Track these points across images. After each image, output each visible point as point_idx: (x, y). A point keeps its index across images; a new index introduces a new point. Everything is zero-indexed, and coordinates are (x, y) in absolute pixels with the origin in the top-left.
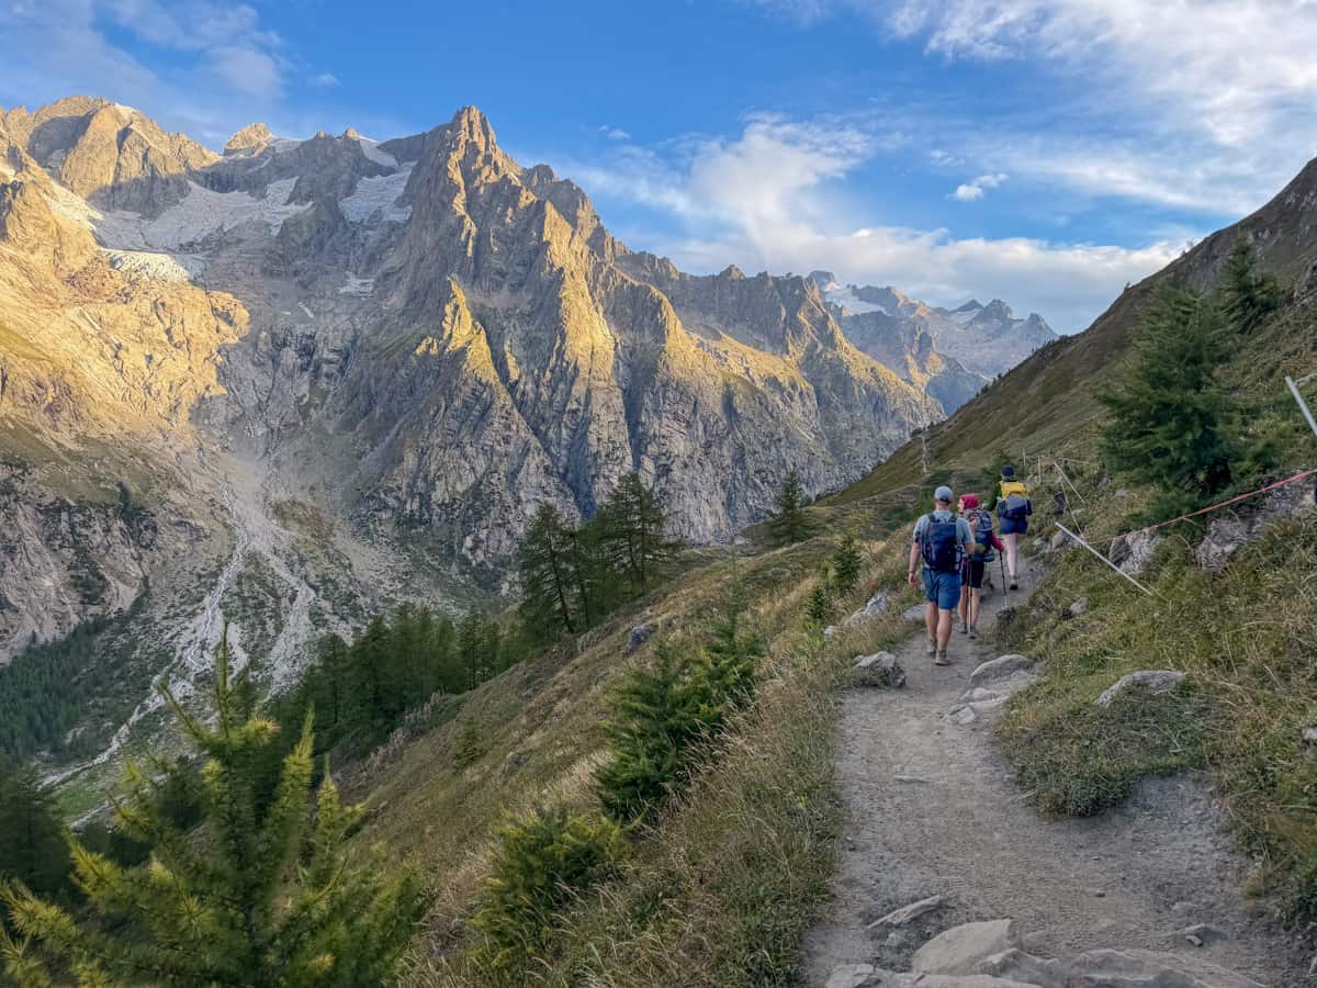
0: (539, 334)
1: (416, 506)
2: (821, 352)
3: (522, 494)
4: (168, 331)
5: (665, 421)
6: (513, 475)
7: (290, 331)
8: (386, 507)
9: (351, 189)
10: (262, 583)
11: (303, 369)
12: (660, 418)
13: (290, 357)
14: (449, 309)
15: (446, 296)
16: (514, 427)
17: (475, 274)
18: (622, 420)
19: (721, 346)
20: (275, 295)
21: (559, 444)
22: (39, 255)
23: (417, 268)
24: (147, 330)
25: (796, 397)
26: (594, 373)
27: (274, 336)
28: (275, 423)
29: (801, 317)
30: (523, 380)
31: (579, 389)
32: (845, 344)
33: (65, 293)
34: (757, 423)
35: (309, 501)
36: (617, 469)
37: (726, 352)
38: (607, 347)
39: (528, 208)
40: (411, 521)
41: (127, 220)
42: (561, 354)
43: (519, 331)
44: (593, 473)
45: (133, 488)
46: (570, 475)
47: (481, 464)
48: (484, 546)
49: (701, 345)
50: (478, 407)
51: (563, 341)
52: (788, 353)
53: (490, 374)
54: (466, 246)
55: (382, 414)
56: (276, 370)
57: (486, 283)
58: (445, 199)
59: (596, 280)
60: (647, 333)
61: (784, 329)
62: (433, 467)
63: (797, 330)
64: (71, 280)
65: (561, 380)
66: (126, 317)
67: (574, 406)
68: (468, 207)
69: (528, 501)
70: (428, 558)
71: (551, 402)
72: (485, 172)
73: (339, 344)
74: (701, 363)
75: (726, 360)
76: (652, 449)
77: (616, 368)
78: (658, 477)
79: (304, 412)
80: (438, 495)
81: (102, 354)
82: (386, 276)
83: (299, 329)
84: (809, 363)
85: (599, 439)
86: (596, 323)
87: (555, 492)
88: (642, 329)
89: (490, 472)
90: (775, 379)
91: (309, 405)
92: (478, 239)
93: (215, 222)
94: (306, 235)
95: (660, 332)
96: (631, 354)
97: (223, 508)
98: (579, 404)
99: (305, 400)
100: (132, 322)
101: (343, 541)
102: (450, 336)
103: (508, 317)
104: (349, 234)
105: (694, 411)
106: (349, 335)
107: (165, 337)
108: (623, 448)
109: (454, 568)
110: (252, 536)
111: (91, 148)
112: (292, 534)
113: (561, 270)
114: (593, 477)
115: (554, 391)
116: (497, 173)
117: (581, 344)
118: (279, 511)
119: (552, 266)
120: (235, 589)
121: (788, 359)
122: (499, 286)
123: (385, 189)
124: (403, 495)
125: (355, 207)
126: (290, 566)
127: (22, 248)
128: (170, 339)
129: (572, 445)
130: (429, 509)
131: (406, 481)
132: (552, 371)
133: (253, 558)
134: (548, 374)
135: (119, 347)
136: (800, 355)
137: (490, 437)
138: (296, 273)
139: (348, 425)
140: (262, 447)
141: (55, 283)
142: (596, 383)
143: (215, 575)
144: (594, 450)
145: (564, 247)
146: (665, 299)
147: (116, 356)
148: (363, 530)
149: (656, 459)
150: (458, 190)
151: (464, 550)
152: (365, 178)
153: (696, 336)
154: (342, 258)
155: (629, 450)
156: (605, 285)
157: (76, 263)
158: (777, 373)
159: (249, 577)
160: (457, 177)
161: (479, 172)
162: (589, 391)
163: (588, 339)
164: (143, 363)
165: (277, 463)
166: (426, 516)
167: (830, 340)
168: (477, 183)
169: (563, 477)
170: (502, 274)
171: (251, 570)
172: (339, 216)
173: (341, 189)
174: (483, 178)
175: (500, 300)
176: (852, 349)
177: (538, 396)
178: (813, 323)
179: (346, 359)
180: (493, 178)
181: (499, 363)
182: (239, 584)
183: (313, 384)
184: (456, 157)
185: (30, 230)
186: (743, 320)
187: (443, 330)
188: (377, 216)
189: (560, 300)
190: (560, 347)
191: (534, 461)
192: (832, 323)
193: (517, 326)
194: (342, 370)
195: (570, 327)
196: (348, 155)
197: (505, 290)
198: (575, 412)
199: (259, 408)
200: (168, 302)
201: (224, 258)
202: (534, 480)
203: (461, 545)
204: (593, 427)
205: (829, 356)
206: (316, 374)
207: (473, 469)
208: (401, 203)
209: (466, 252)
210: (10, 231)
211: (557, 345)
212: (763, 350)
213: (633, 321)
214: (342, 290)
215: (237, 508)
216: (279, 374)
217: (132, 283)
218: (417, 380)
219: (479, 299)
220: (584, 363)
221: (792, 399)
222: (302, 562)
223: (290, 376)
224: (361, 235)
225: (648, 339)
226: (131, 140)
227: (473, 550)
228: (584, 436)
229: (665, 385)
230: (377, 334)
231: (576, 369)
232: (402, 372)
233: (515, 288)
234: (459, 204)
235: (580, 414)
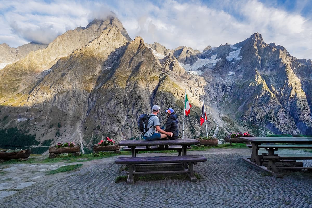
1: (252, 119)
3: (279, 118)
4: (198, 84)
6: (276, 113)
7: (220, 83)
8: (245, 119)
9: (228, 55)
10: (223, 133)
11: (223, 90)
13: (220, 88)
14: (256, 76)
15: (255, 73)
16: (276, 102)
17: (262, 68)
18: (306, 100)
20: (216, 77)
21: (287, 106)
22: (177, 73)
23: (246, 68)
24: (195, 84)
26: (297, 88)
27: (217, 84)
28: (218, 101)
30: (276, 91)
31: (293, 93)
33: (181, 79)
35: (228, 117)
38: (299, 82)
39: (275, 52)
40: (251, 123)
41: (188, 66)
42: (287, 84)
43: (274, 80)
44: (299, 113)
45: (198, 113)
46: (291, 114)
47: (267, 111)
50: (266, 97)
51: (287, 81)
53: (269, 90)
54: (259, 62)
55: (241, 99)
56: (217, 91)
57: (264, 70)
58: (253, 52)
59: (293, 66)
62: (256, 111)
64: (182, 77)
65: (287, 90)
66: (191, 82)
67: (292, 96)
68: (259, 54)
69: (281, 120)
71: (284, 96)
72: (263, 45)
73: (230, 85)
77: (302, 87)
79: (224, 99)
80: (258, 117)
81: (188, 89)
82: (238, 71)
83: (222, 83)
85: (300, 105)
87: (288, 118)
89: (270, 112)
91: (225, 97)
92: (262, 60)
93: (203, 64)
94: (221, 65)
96: (306, 83)
97: (212, 118)
98: (293, 96)
99: (224, 97)
100: (192, 83)
101: (237, 126)
102: (257, 82)
103: (270, 77)
104: (229, 64)
106: (232, 83)
107: (198, 86)
110: (219, 124)
111: (183, 54)
112: (226, 124)
113: (285, 64)
114: (299, 114)
115: (285, 93)
116: (265, 45)
118: (223, 119)
119: (283, 63)
120: (218, 134)
122: (267, 70)
123: (235, 54)
124: (249, 116)
125: (229, 58)
126: (228, 130)
127: (175, 72)
128: (199, 86)
129: (291, 106)
130: (255, 120)
131: (249, 114)
133: (220, 128)
134: (283, 89)
135: (191, 87)
137: (270, 104)
138: (219, 72)
139: (233, 101)
140: (216, 106)
141: (180, 77)
142: (298, 91)
143: (214, 131)
144: (299, 108)
145: (284, 59)
147: (190, 89)
148: (241, 124)
150: (256, 50)
152: (231, 52)
154: (228, 68)
155: (309, 108)
157: (182, 74)
159: (220, 132)
160: (256, 47)
161: (261, 46)
162: (296, 93)
163: (294, 80)
164: (195, 90)
165: (220, 109)
166: (255, 122)
168: (261, 48)
170: (268, 67)
171: (220, 130)
172: (226, 60)
173: (227, 55)
175: (268, 73)
177: (281, 95)
179: (231, 88)
180: (265, 46)
182: (219, 133)
183: (225, 93)
184: (255, 43)
185: (176, 69)
187: (255, 80)
188: (234, 59)
189: (286, 71)
190: (287, 82)
191: (282, 110)
193: (273, 78)
194: (231, 90)
195: (289, 78)
196: (227, 48)
197: (269, 71)
198: (292, 98)
199: (215, 98)
200: (198, 79)
201: (205, 70)
202: (282, 115)
204: (298, 102)
206: (226, 91)
207: (265, 111)
208: (239, 56)
209: (259, 64)
210: (173, 69)
211: (286, 82)
213: (306, 75)
214: (229, 75)
215: (215, 118)
216: (218, 92)
217: (191, 76)
219: (263, 73)
220: (294, 86)
222: (230, 130)
223: (220, 92)
224: (231, 63)
226: (189, 52)
228: (296, 104)
230: (238, 83)
231: (292, 88)
232: (246, 90)
233: (272, 70)
234: (257, 53)
235: (294, 99)
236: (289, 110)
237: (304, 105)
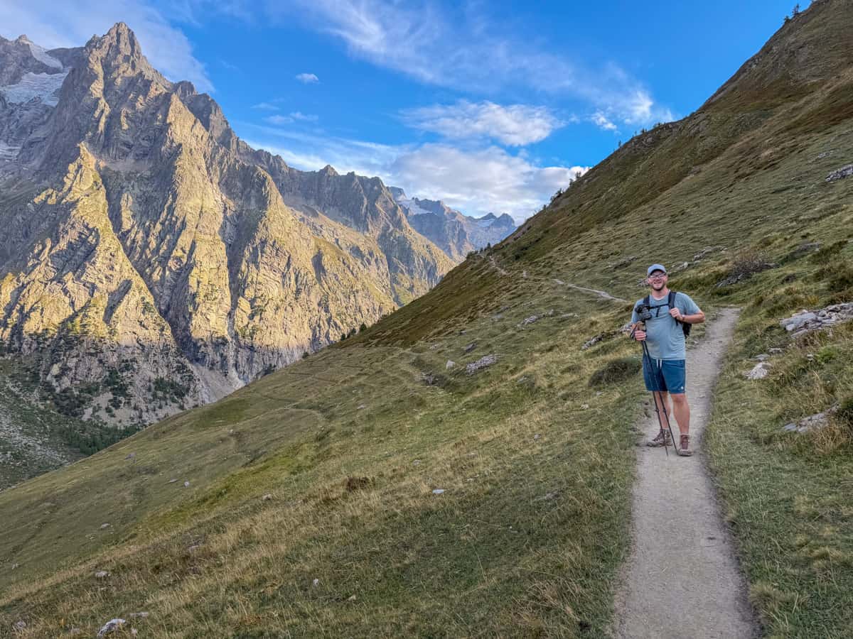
0: (155, 194)
2: (392, 231)
5: (262, 271)
6: (111, 309)
9: (15, 80)
12: (257, 268)
14: (72, 167)
15: (73, 156)
17: (104, 144)
18: (224, 267)
19: (318, 222)
21: (162, 284)
23: (56, 138)
25: (373, 262)
26: (200, 227)
29: (378, 205)
30: (134, 230)
31: (185, 240)
32: (409, 228)
34: (340, 278)
36: (214, 308)
37: (321, 226)
38: (216, 210)
39: (157, 98)
42: (171, 210)
44: (191, 309)
46: (171, 312)
47: (81, 299)
48: (71, 374)
49: (303, 219)
50: (82, 249)
51: (174, 199)
52: (368, 230)
53: (102, 222)
54: (98, 121)
57: (112, 152)
58: (85, 84)
60: (253, 202)
61: (366, 213)
63: (375, 214)
65: (169, 232)
67: (179, 253)
68: (105, 92)
70: (10, 385)
71: (158, 249)
72: (123, 68)
74: (297, 229)
75: (321, 232)
76: (249, 293)
77: (223, 227)
78: (251, 317)
82: (31, 144)
84: (384, 239)
85: (199, 282)
86: (210, 190)
88: (248, 199)
89: (89, 306)
90: (358, 248)
92: (110, 117)
95: (263, 202)
96: (238, 217)
98: (184, 252)
102: (70, 189)
103: (128, 179)
105: (288, 265)
108: (222, 291)
109: (36, 394)
113: (180, 145)
114: (191, 313)
115: (162, 240)
116: (134, 70)
117: (191, 203)
119: (172, 141)
121: (368, 235)
122: (126, 154)
123: (48, 83)
129: (175, 286)
130: (20, 338)
132: (162, 224)
134: (158, 227)
136: (377, 233)
142: (202, 236)
145: (187, 131)
146: (269, 177)
149: (252, 301)
150: (96, 77)
151: (49, 378)
152: (31, 74)
153: (299, 214)
155: (227, 292)
156: (220, 163)
158: (360, 244)
160: (99, 69)
161: (118, 67)
162: (195, 244)
163: (199, 201)
167: (398, 224)
168: (114, 75)
169: (164, 314)
170: (129, 146)
174: (121, 71)
175: (124, 165)
176: (414, 232)
177: (146, 245)
178: (387, 211)
180: (130, 73)
181: (115, 216)
186: (335, 205)
187: (63, 183)
188: (35, 102)
189: (176, 168)
190: (171, 205)
192: (400, 212)
193: (136, 187)
195: (182, 190)
197: (130, 160)
198: (179, 259)
202: (131, 315)
203: (47, 372)
204: (195, 271)
205: (397, 235)
207: (71, 302)
209: (97, 127)
211: (169, 202)
212: (350, 227)
213: (242, 192)
218: (34, 224)
220: (191, 220)
221: (370, 264)
224: (18, 114)
225: (253, 205)
227: (58, 377)
228: (187, 279)
229: (264, 243)
231: (184, 224)
232: (19, 217)
233: (138, 158)
234: (97, 88)
235: (185, 261)
236: (168, 298)
237: (212, 285)
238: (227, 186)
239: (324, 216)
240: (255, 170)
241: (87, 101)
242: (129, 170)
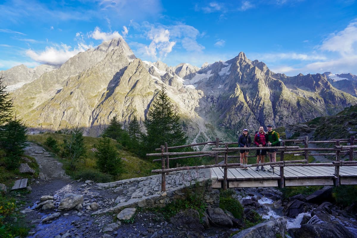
0: (254, 92)
1: (229, 125)
2: (326, 90)
3: (249, 123)
4: (191, 97)
5: (282, 108)
6: (247, 119)
7: (209, 95)
8: (223, 125)
9: (220, 70)
10: (202, 137)
11: (211, 102)
12: (280, 107)
13: (209, 100)
14: (236, 89)
15: (236, 86)
16: (248, 110)
17: (241, 82)
18: (271, 108)
19: (297, 91)
20: (208, 90)
21: (257, 113)
22: (175, 87)
23: (231, 82)
24: (189, 97)
25: (318, 101)
26: (265, 99)
27: (207, 96)
28: (207, 111)
29: (320, 83)
30: (250, 101)
31: (262, 102)
32: (333, 88)
33: (178, 92)
34: (306, 108)
35: (211, 124)
36: (270, 118)
37: (299, 92)
38: (268, 93)
39: (252, 68)
40: (227, 128)
41: (187, 81)
42: (258, 95)
43: (250, 92)
44: (264, 119)
45: (185, 122)
46: (259, 119)
47: (241, 117)
48: (241, 133)
49: (292, 91)
50: (241, 107)
51: (258, 93)
52: (316, 91)
53: (243, 100)
54: (240, 77)
55: (224, 109)
56: (207, 102)
57: (243, 83)
58: (236, 69)
59: (266, 80)
60: (278, 89)
61: (315, 86)
62: (232, 118)
63: (318, 86)
64: (179, 90)
65: (258, 100)
66: (186, 95)
67: (261, 105)
68: (240, 70)
69: (250, 125)
70: (230, 135)
71: (256, 105)
72: (244, 63)
73: (217, 97)
74: (291, 95)
75: (298, 94)
76: (278, 114)
77: (270, 97)
78: (280, 120)
79: (211, 109)
80: (233, 123)
81: (182, 101)
82: (226, 84)
83: (211, 95)
84: (322, 94)
85: (266, 112)
86: (266, 89)
87: (256, 123)
88: (277, 89)
89: (243, 119)
90: (312, 97)
91: (212, 108)
92: (242, 76)
93: (199, 79)
94: (213, 79)
95: (281, 89)
96: (274, 94)
97: (198, 125)
100: (187, 96)
101: (216, 131)
102: (236, 94)
103: (247, 89)
104: (219, 78)
105: (289, 106)
106: (219, 95)
107: (191, 98)
108: (272, 114)
109: (235, 137)
110: (202, 130)
111: (183, 70)
112: (208, 129)
113: (258, 79)
114: (264, 120)
115: (256, 103)
116: (246, 63)
117: (262, 93)
118: (206, 126)
119: (257, 78)
120: (198, 138)
121: (316, 93)
122: (246, 83)
123: (226, 69)
124: (226, 123)
125: (221, 73)
126: (207, 135)
127: (173, 87)
128: (192, 98)
129: (260, 113)
130: (231, 126)
131: (227, 120)
132: (256, 99)
133: (201, 133)
134: (255, 100)
135: (185, 100)
136: (319, 91)
137: (243, 112)
138: (211, 86)
139: (218, 111)
140: (204, 115)
141: (177, 91)
142: (266, 101)
143: (196, 136)
144: (265, 114)
145: (259, 75)
146: (282, 82)
147: (184, 101)
148: (219, 130)
149: (279, 116)
150: (238, 67)
151: (237, 134)
152: (223, 68)
153: (291, 90)
154: (218, 82)
155: (273, 114)
156: (268, 81)
157: (180, 88)
158: (313, 96)
159: (201, 136)
160: (238, 65)
161: (242, 63)
162: (264, 103)
163: (264, 92)
164: (188, 102)
165: (207, 118)
166: (230, 127)
167: (328, 87)
168: (242, 65)
169: (258, 120)
170: (247, 81)
171: (201, 135)
172: (218, 75)
173: (219, 70)
174: (243, 64)
175: (246, 86)
176: (335, 89)
177: (253, 104)
178: (323, 84)
179: (218, 99)
180: (245, 64)
181: (245, 98)
182: (199, 137)
183: (213, 104)
184: (238, 61)
185: (174, 84)
186: (303, 85)
187: (235, 93)
188: (225, 74)
189: (258, 85)
191: (251, 117)
192: (329, 84)
194: (217, 101)
195: (260, 90)
196: (220, 65)
197: (247, 84)
198: (261, 107)
199: (204, 108)
200: (192, 92)
201: (200, 85)
202: (251, 120)
203: (237, 132)
204: (264, 110)
205: (328, 91)
206: (213, 102)
207: (239, 118)
208: (229, 71)
209: (239, 78)
210: (172, 84)
212: (309, 91)
213: (275, 87)
214: (218, 88)
215: (200, 125)
216: (208, 103)
217: (187, 90)
218: (230, 102)
219: (242, 86)
220: (263, 97)
221: (317, 102)
222: (209, 134)
223: (209, 103)
224: (222, 78)
225: (278, 91)
226: (188, 68)
227: (239, 134)
228: (263, 112)
229: (282, 100)
230: (223, 95)
231: (261, 98)
232: (227, 101)
233: (249, 84)
234: (239, 70)
235: (262, 107)
236: (258, 116)
237: (269, 113)
238: (270, 86)
239: (299, 89)
240: (278, 81)
241: (237, 73)
242: (247, 87)
